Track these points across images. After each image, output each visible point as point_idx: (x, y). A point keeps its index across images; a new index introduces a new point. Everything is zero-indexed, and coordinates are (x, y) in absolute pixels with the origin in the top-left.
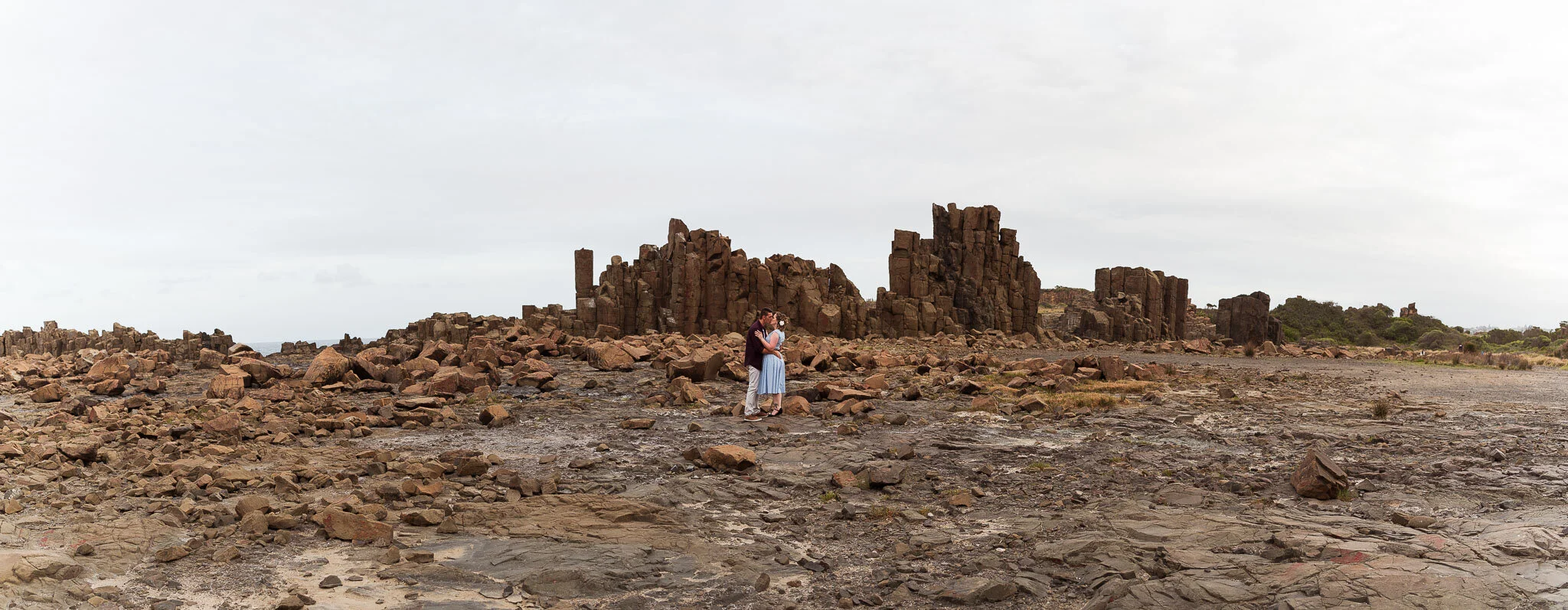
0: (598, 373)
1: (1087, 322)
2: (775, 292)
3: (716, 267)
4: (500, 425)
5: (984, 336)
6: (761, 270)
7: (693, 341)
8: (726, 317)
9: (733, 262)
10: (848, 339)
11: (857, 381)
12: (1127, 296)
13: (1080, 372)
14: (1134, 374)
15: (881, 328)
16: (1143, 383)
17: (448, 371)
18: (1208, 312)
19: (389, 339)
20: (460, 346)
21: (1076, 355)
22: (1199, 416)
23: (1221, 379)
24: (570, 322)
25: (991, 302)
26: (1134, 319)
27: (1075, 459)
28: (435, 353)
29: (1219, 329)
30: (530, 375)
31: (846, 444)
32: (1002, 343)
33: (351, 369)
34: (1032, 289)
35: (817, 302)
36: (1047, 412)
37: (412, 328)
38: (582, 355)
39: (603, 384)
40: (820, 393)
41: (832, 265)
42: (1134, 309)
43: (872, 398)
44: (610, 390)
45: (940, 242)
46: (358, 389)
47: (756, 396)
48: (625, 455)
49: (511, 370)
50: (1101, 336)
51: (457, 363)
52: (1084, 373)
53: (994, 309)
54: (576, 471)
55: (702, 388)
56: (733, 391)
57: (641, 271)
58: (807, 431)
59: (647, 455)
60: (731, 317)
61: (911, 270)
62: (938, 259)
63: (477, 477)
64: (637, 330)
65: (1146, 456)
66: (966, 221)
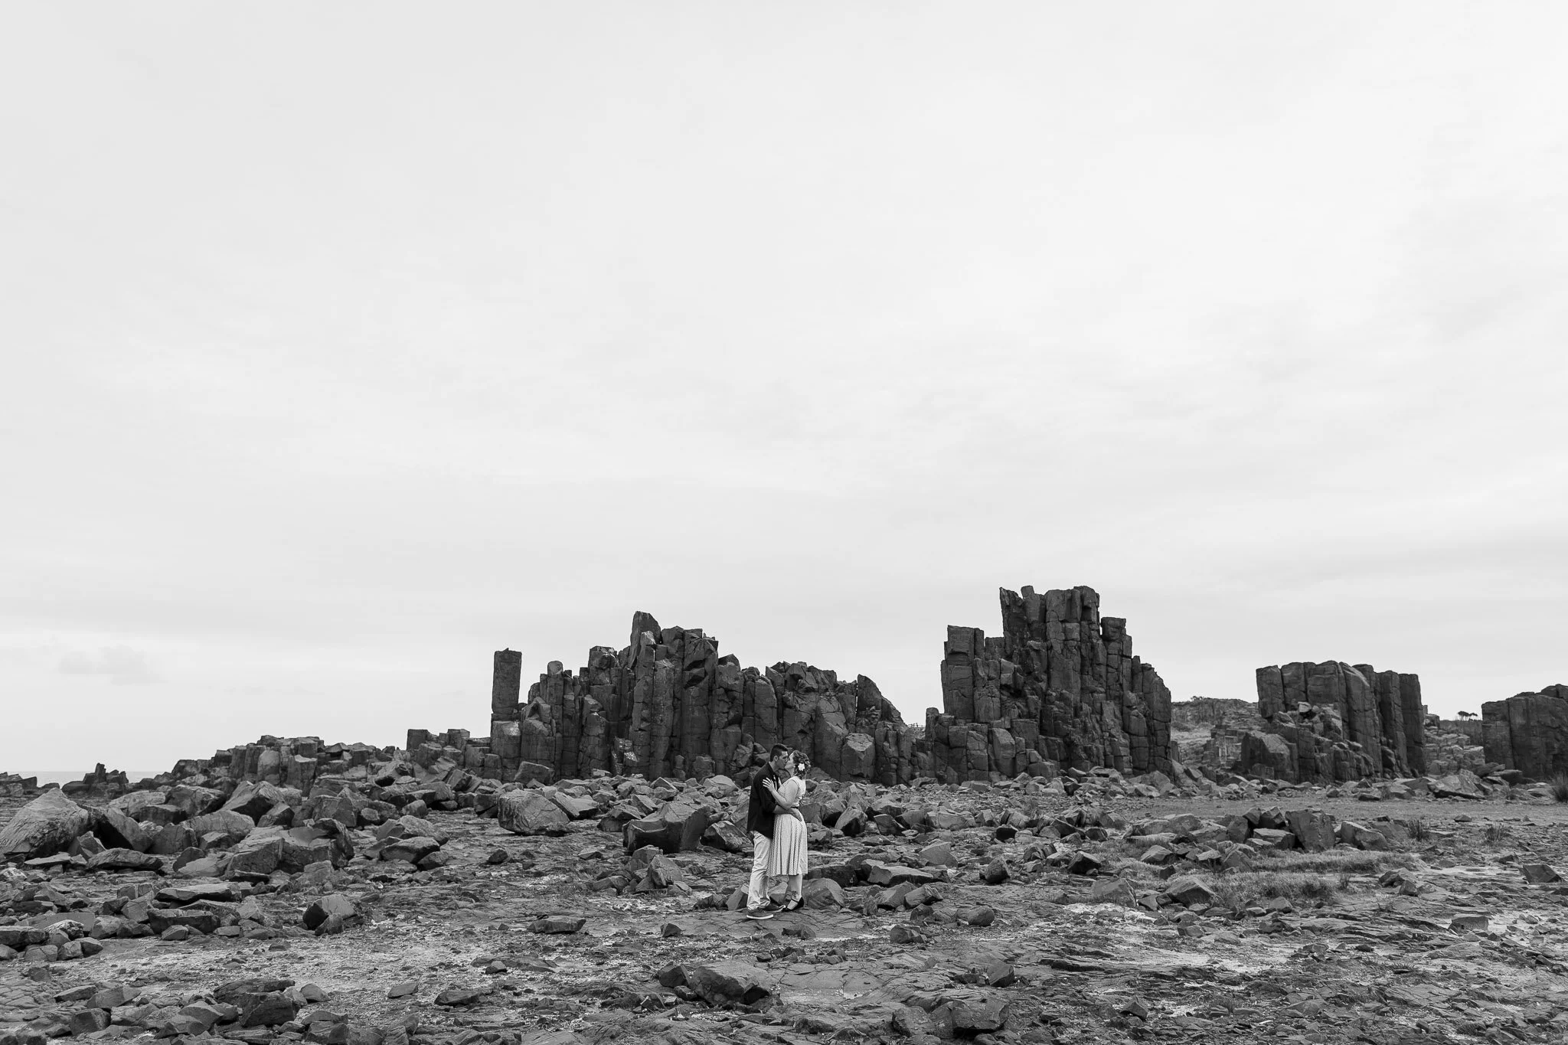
0: (512, 839)
1: (1252, 752)
2: (780, 716)
3: (695, 680)
4: (337, 930)
5: (1089, 778)
6: (761, 685)
7: (661, 789)
8: (709, 753)
9: (720, 673)
10: (887, 785)
11: (908, 851)
12: (1315, 708)
13: (1259, 836)
14: (1349, 838)
15: (934, 768)
16: (1374, 855)
17: (267, 835)
18: (1463, 725)
19: (179, 775)
20: (295, 792)
21: (1243, 808)
22: (1497, 917)
23: (1520, 845)
24: (479, 756)
25: (1097, 726)
26: (1332, 744)
27: (1286, 993)
28: (252, 802)
29: (1490, 754)
30: (403, 843)
31: (907, 959)
32: (1121, 790)
33: (91, 829)
34: (1157, 705)
35: (840, 730)
36: (1216, 905)
37: (221, 759)
38: (491, 808)
39: (516, 857)
40: (856, 871)
41: (860, 676)
42: (1328, 728)
43: (935, 880)
44: (527, 867)
45: (1013, 641)
46: (95, 866)
47: (765, 879)
48: (531, 980)
49: (375, 832)
50: (1279, 774)
51: (287, 821)
52: (1265, 838)
53: (1102, 737)
54: (447, 1010)
55: (681, 865)
56: (726, 867)
57: (590, 683)
58: (842, 934)
59: (565, 979)
60: (715, 753)
61: (974, 682)
62: (1013, 666)
63: (276, 1027)
64: (579, 771)
65: (1417, 993)
66: (1049, 609)
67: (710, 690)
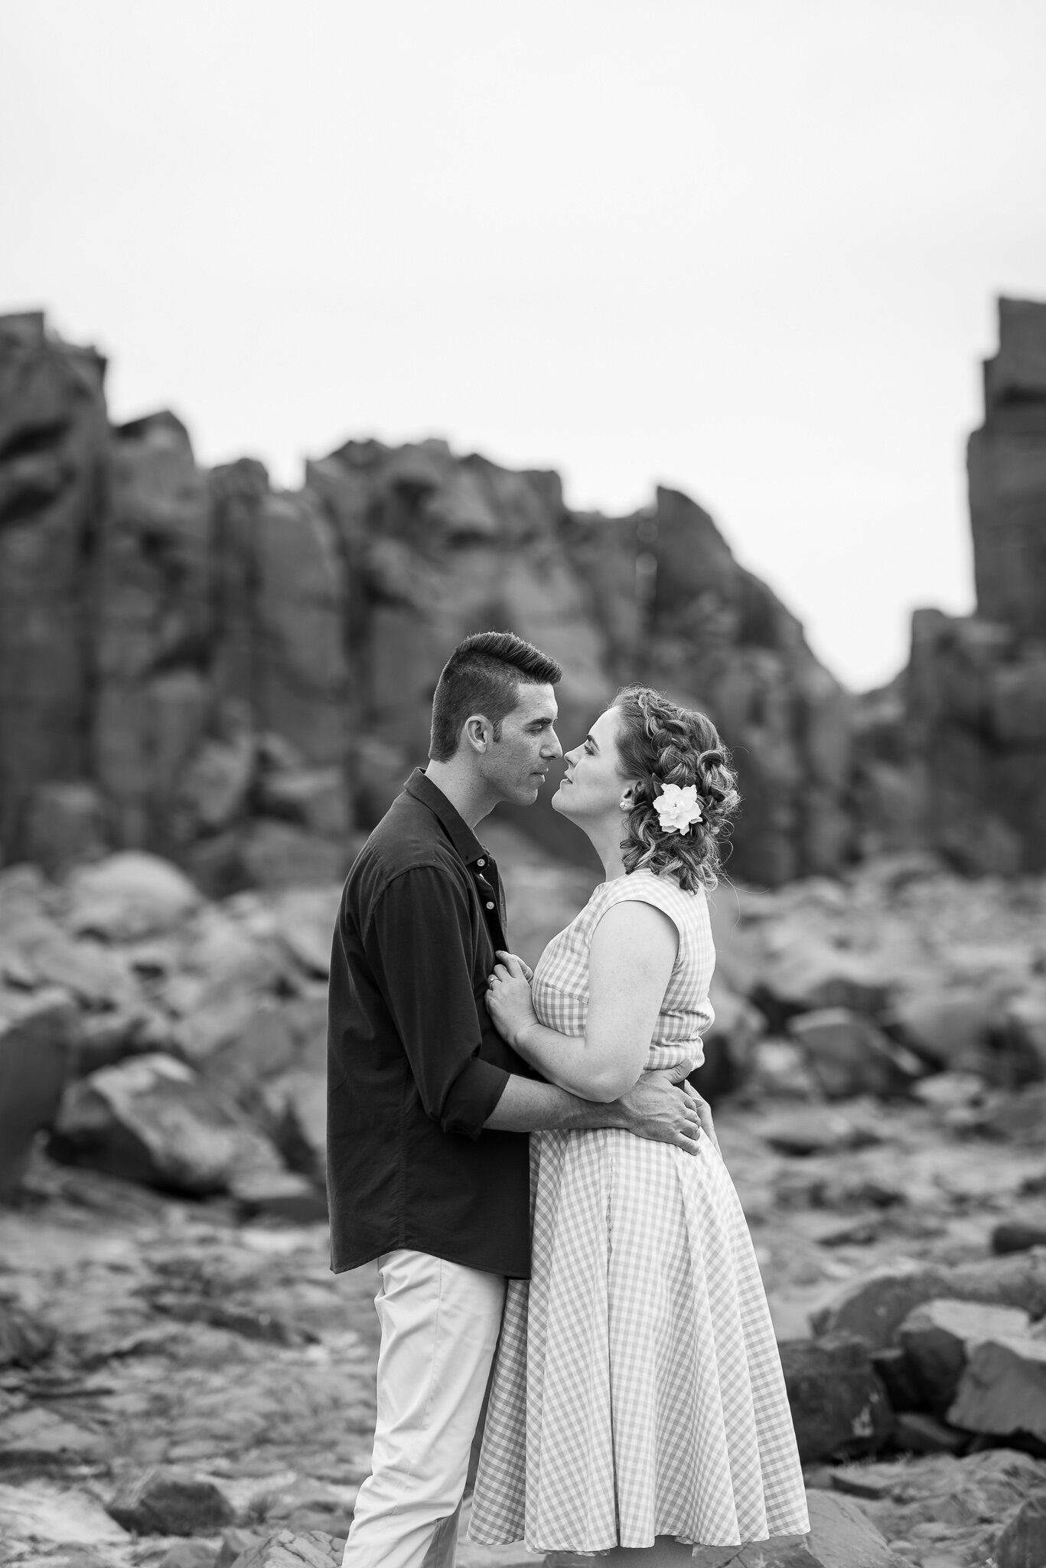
2: (355, 637)
9: (123, 481)
41: (662, 492)
67: (88, 542)
